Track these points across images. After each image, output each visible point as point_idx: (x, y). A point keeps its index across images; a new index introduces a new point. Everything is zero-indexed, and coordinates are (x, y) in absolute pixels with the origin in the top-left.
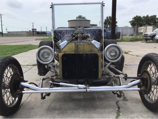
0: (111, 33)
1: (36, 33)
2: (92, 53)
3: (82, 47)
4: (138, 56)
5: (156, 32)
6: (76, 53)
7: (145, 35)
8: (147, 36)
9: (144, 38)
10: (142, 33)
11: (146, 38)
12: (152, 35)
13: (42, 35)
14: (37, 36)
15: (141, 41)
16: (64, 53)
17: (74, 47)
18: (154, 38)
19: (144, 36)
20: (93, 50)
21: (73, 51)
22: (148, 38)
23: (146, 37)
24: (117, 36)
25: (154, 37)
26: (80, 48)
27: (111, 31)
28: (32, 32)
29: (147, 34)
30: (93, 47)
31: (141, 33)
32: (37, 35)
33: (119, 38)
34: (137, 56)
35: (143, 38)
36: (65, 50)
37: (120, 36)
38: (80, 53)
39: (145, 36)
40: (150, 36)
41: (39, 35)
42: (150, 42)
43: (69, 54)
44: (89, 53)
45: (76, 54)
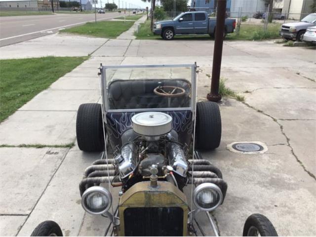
0: (216, 22)
1: (59, 4)
2: (174, 206)
3: (158, 198)
4: (261, 112)
5: (306, 22)
6: (147, 206)
7: (284, 28)
8: (288, 30)
9: (282, 34)
10: (281, 9)
11: (286, 36)
12: (298, 30)
13: (71, 8)
14: (61, 10)
15: (275, 41)
16: (126, 207)
17: (144, 199)
18: (301, 36)
19: (282, 29)
20: (175, 202)
21: (142, 204)
22: (290, 36)
23: (287, 34)
24: (229, 29)
25: (301, 34)
26: (153, 200)
27: (216, 17)
28: (50, 3)
29: (289, 27)
30: (174, 198)
31: (279, 9)
32: (60, 8)
33: (232, 32)
34: (259, 111)
35: (280, 34)
36: (130, 203)
37: (234, 28)
38: (154, 206)
39: (285, 30)
40: (295, 32)
41: (64, 8)
42: (292, 44)
43: (136, 209)
44: (169, 206)
45: (147, 208)
